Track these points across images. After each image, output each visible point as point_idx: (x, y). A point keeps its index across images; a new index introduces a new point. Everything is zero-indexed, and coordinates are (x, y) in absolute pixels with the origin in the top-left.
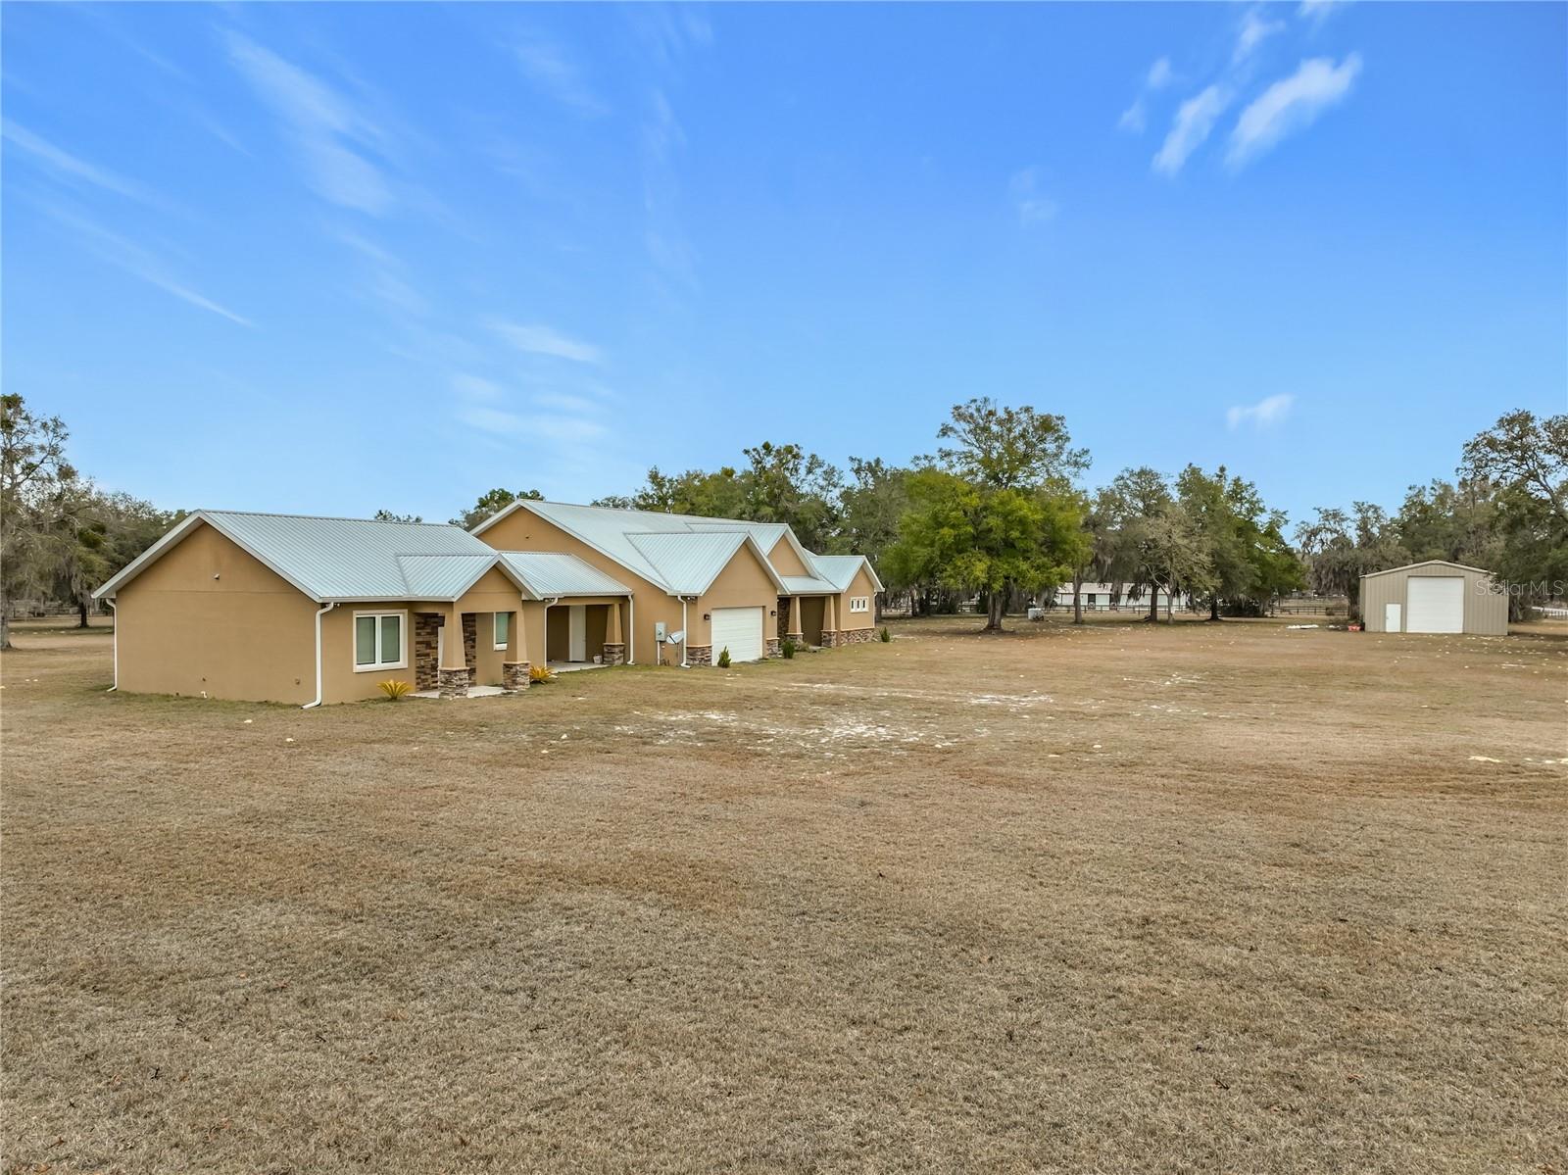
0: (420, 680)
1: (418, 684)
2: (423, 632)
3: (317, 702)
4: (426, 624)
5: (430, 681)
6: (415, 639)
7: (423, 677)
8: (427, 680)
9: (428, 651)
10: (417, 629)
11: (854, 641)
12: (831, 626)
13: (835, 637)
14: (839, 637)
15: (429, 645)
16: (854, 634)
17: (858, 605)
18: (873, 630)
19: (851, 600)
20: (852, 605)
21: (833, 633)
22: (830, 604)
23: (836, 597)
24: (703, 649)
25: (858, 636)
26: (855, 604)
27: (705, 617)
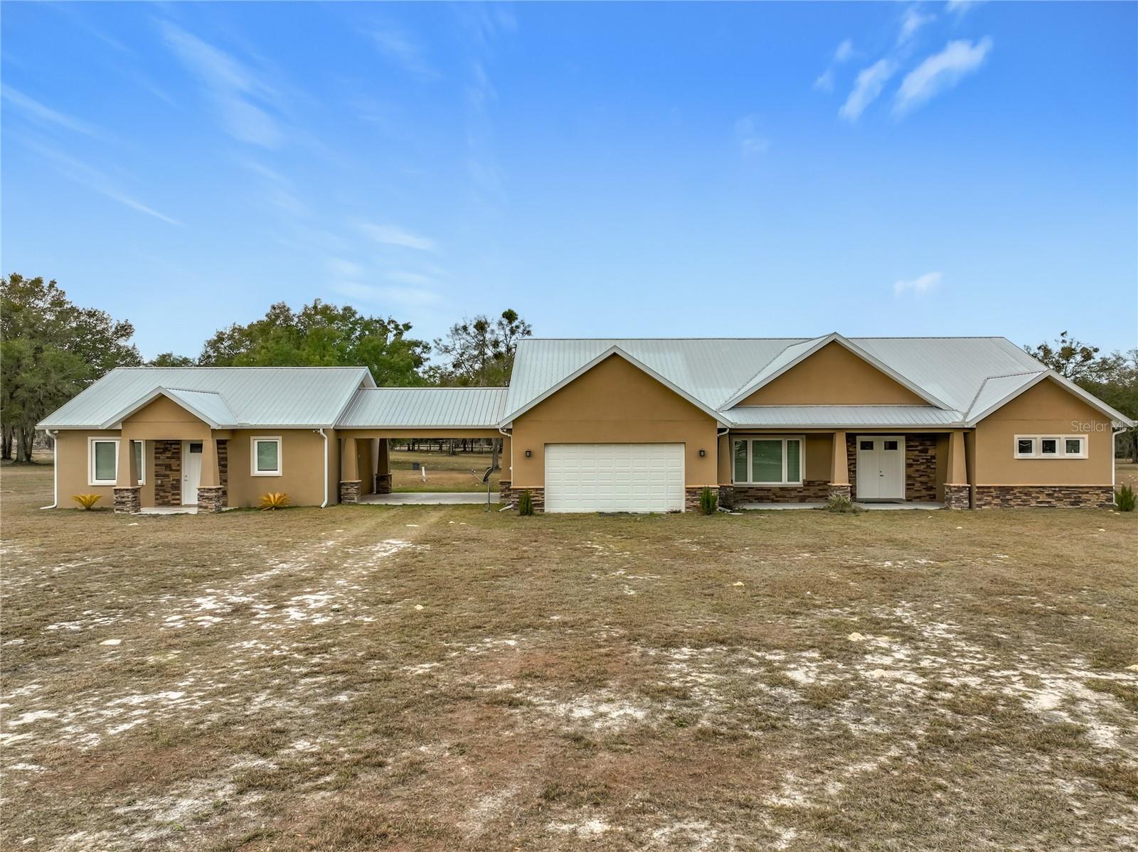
0: (159, 497)
1: (156, 499)
2: (162, 456)
3: (54, 506)
4: (166, 450)
5: (170, 498)
6: (154, 462)
7: (162, 494)
8: (167, 497)
9: (168, 472)
10: (156, 453)
11: (1025, 503)
12: (957, 478)
13: (965, 494)
14: (973, 495)
15: (168, 467)
16: (1027, 491)
17: (1049, 446)
18: (1108, 490)
19: (1017, 438)
20: (1025, 447)
21: (960, 489)
22: (957, 447)
23: (968, 434)
24: (525, 491)
25: (1042, 497)
26: (1037, 445)
27: (528, 454)
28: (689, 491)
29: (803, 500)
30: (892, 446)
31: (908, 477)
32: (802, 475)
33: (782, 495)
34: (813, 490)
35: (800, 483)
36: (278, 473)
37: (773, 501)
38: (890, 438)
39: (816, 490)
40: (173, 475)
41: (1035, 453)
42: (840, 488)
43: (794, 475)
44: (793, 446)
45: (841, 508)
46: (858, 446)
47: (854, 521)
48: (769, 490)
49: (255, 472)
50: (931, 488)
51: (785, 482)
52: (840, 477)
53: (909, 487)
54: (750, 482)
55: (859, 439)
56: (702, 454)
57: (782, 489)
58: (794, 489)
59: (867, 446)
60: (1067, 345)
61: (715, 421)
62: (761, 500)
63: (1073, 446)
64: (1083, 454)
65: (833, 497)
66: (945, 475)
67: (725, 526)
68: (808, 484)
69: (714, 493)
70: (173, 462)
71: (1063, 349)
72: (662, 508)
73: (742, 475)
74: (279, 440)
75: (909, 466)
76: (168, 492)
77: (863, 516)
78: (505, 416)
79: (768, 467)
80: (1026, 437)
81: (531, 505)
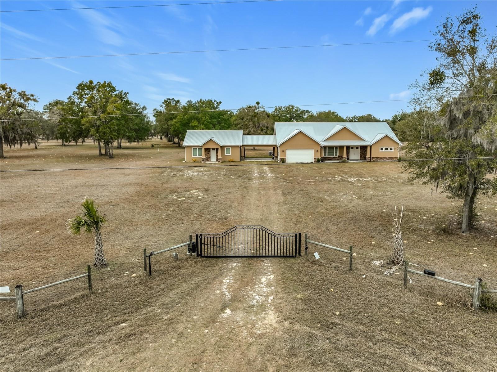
0: (206, 160)
3: (185, 161)
4: (208, 150)
6: (205, 153)
8: (208, 160)
10: (206, 151)
11: (381, 161)
12: (368, 155)
13: (370, 159)
15: (208, 153)
16: (381, 158)
17: (386, 149)
18: (397, 158)
19: (380, 148)
20: (382, 149)
21: (369, 158)
22: (369, 149)
23: (371, 147)
24: (282, 158)
25: (385, 159)
26: (384, 149)
27: (283, 151)
28: (315, 158)
29: (338, 160)
30: (357, 148)
31: (360, 155)
32: (338, 155)
33: (333, 159)
35: (337, 156)
36: (230, 154)
37: (332, 160)
38: (357, 146)
39: (340, 158)
40: (209, 155)
41: (384, 150)
42: (345, 157)
43: (336, 155)
44: (336, 149)
45: (345, 161)
46: (350, 148)
47: (346, 164)
48: (331, 158)
49: (226, 154)
50: (364, 157)
51: (334, 156)
52: (345, 155)
53: (360, 157)
54: (327, 156)
56: (317, 151)
57: (334, 157)
58: (336, 158)
59: (352, 148)
61: (320, 144)
62: (329, 160)
63: (391, 149)
64: (393, 151)
65: (343, 159)
66: (366, 155)
67: (321, 165)
69: (320, 159)
70: (209, 152)
72: (309, 162)
73: (325, 155)
74: (230, 148)
75: (360, 152)
76: (208, 158)
77: (348, 163)
78: (277, 143)
79: (331, 153)
80: (382, 147)
81: (283, 161)
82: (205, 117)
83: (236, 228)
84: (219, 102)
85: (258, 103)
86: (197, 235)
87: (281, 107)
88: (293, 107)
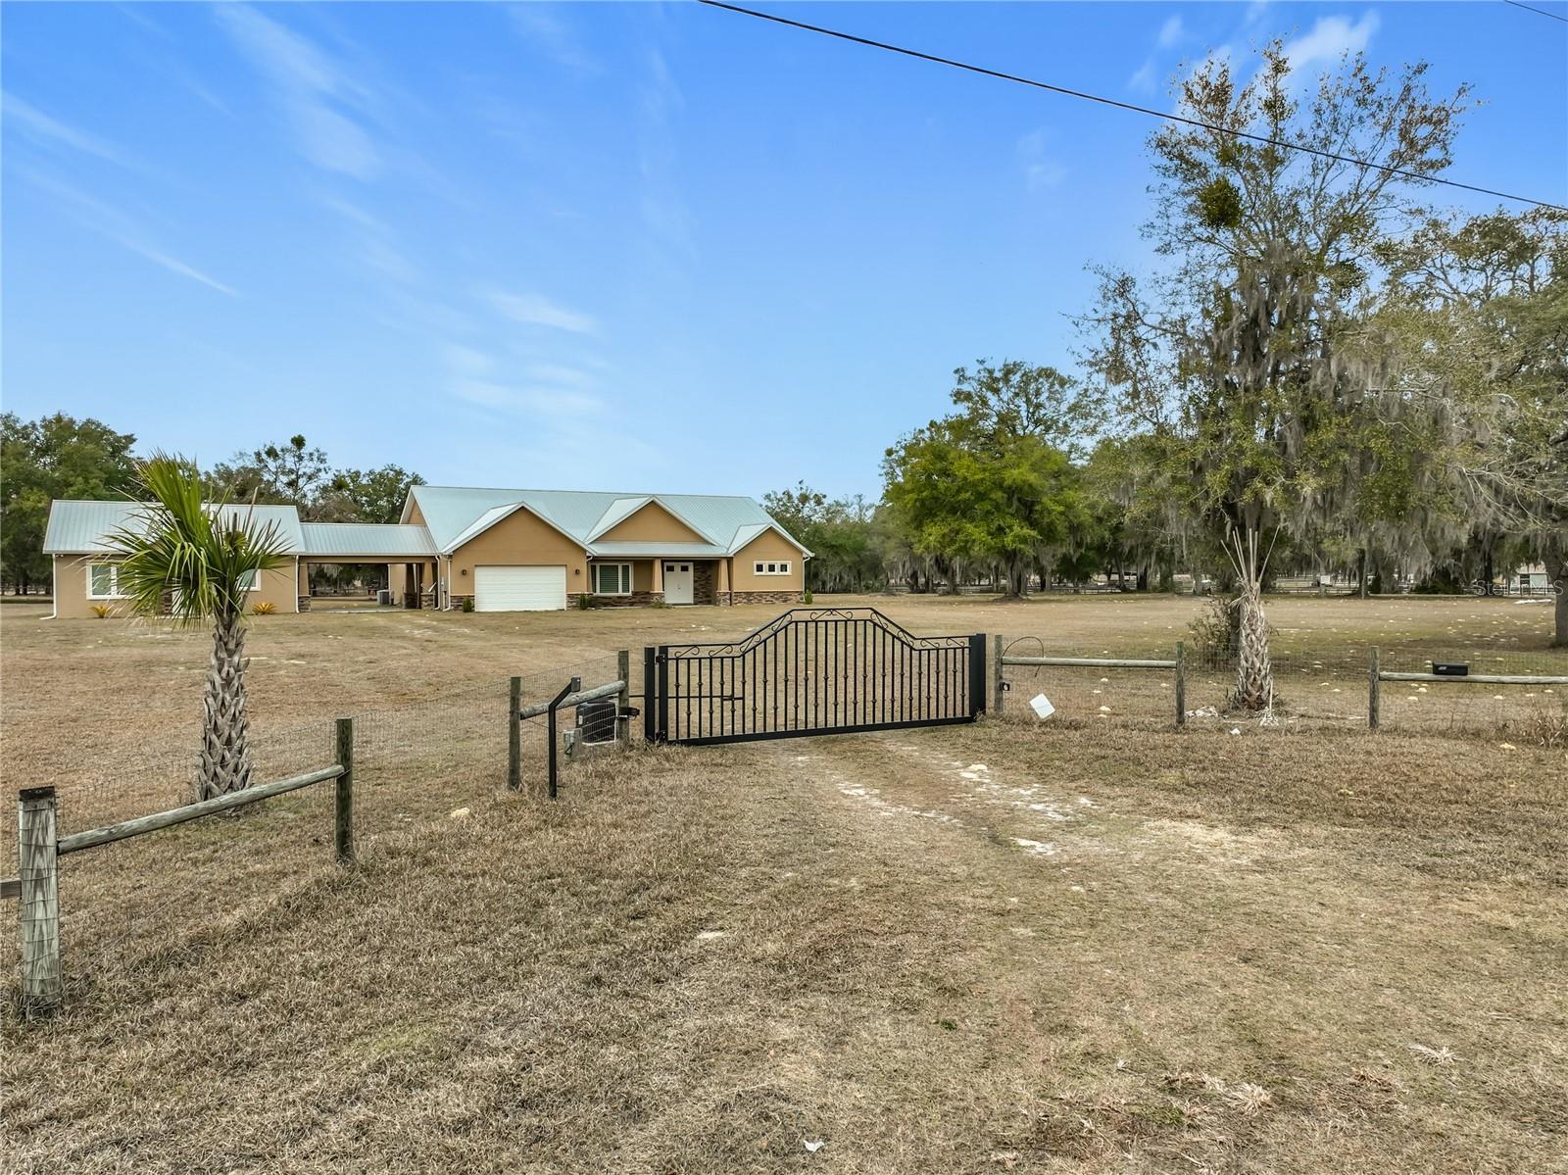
3: (54, 616)
11: (759, 601)
12: (723, 587)
13: (728, 597)
14: (732, 597)
16: (760, 594)
17: (772, 568)
18: (801, 593)
19: (755, 563)
20: (760, 568)
21: (725, 594)
22: (724, 566)
23: (730, 560)
24: (461, 598)
25: (769, 598)
26: (766, 567)
27: (464, 573)
28: (570, 596)
29: (632, 604)
30: (685, 569)
31: (695, 589)
32: (631, 588)
33: (619, 601)
34: (638, 598)
35: (630, 594)
36: (257, 588)
37: (613, 605)
38: (684, 563)
39: (641, 597)
41: (765, 572)
42: (656, 594)
43: (626, 588)
44: (626, 569)
45: (655, 607)
46: (667, 568)
48: (610, 598)
50: (708, 596)
51: (620, 593)
52: (657, 588)
53: (695, 595)
54: (598, 593)
55: (666, 564)
56: (577, 572)
57: (619, 597)
58: (626, 597)
59: (671, 569)
60: (804, 491)
61: (585, 551)
62: (605, 605)
63: (784, 568)
64: (788, 573)
65: (652, 600)
66: (716, 586)
68: (635, 594)
69: (579, 598)
71: (801, 495)
72: (552, 607)
73: (593, 586)
75: (695, 582)
77: (667, 612)
78: (440, 547)
79: (609, 583)
80: (760, 562)
81: (466, 605)
82: (86, 481)
83: (788, 618)
84: (126, 437)
85: (299, 442)
86: (649, 652)
87: (357, 473)
88: (399, 473)
